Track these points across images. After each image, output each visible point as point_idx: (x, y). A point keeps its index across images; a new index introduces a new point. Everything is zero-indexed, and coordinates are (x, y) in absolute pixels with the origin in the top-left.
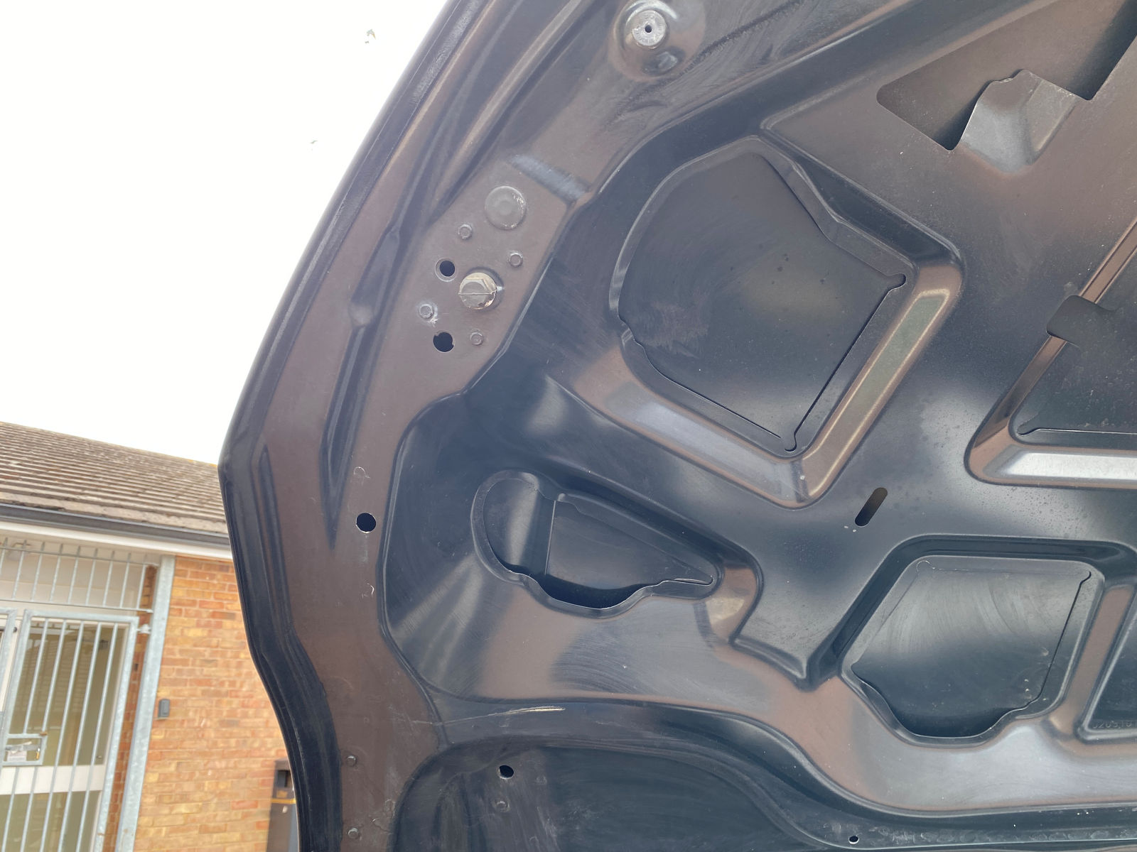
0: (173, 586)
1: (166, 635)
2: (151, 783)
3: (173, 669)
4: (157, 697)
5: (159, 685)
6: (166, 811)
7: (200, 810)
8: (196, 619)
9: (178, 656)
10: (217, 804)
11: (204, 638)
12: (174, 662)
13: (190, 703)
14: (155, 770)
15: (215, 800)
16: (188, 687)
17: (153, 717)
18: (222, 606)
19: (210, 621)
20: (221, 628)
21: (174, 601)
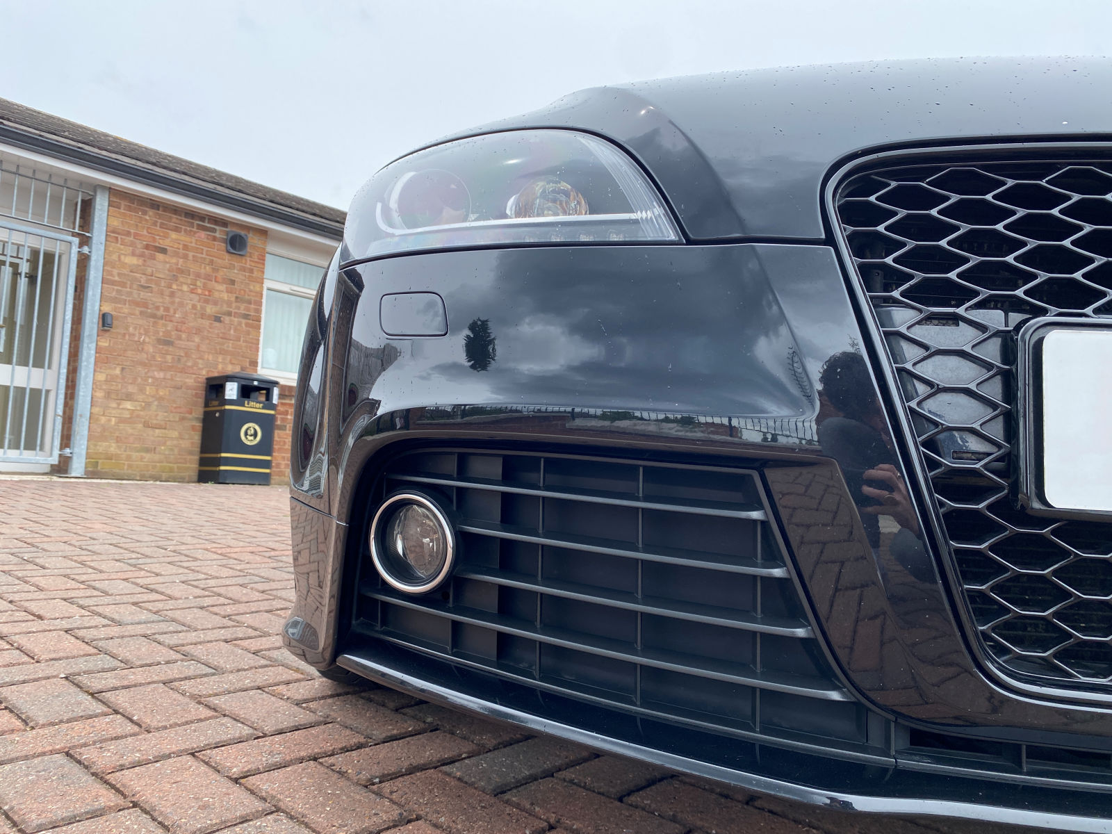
2: (100, 381)
3: (113, 289)
4: (100, 310)
6: (114, 405)
7: (143, 409)
8: (131, 248)
9: (117, 278)
10: (157, 406)
11: (140, 266)
12: (113, 283)
13: (129, 320)
14: (102, 370)
15: (156, 403)
16: (127, 306)
17: (98, 327)
18: (154, 240)
19: (144, 252)
20: (154, 259)
21: (110, 229)
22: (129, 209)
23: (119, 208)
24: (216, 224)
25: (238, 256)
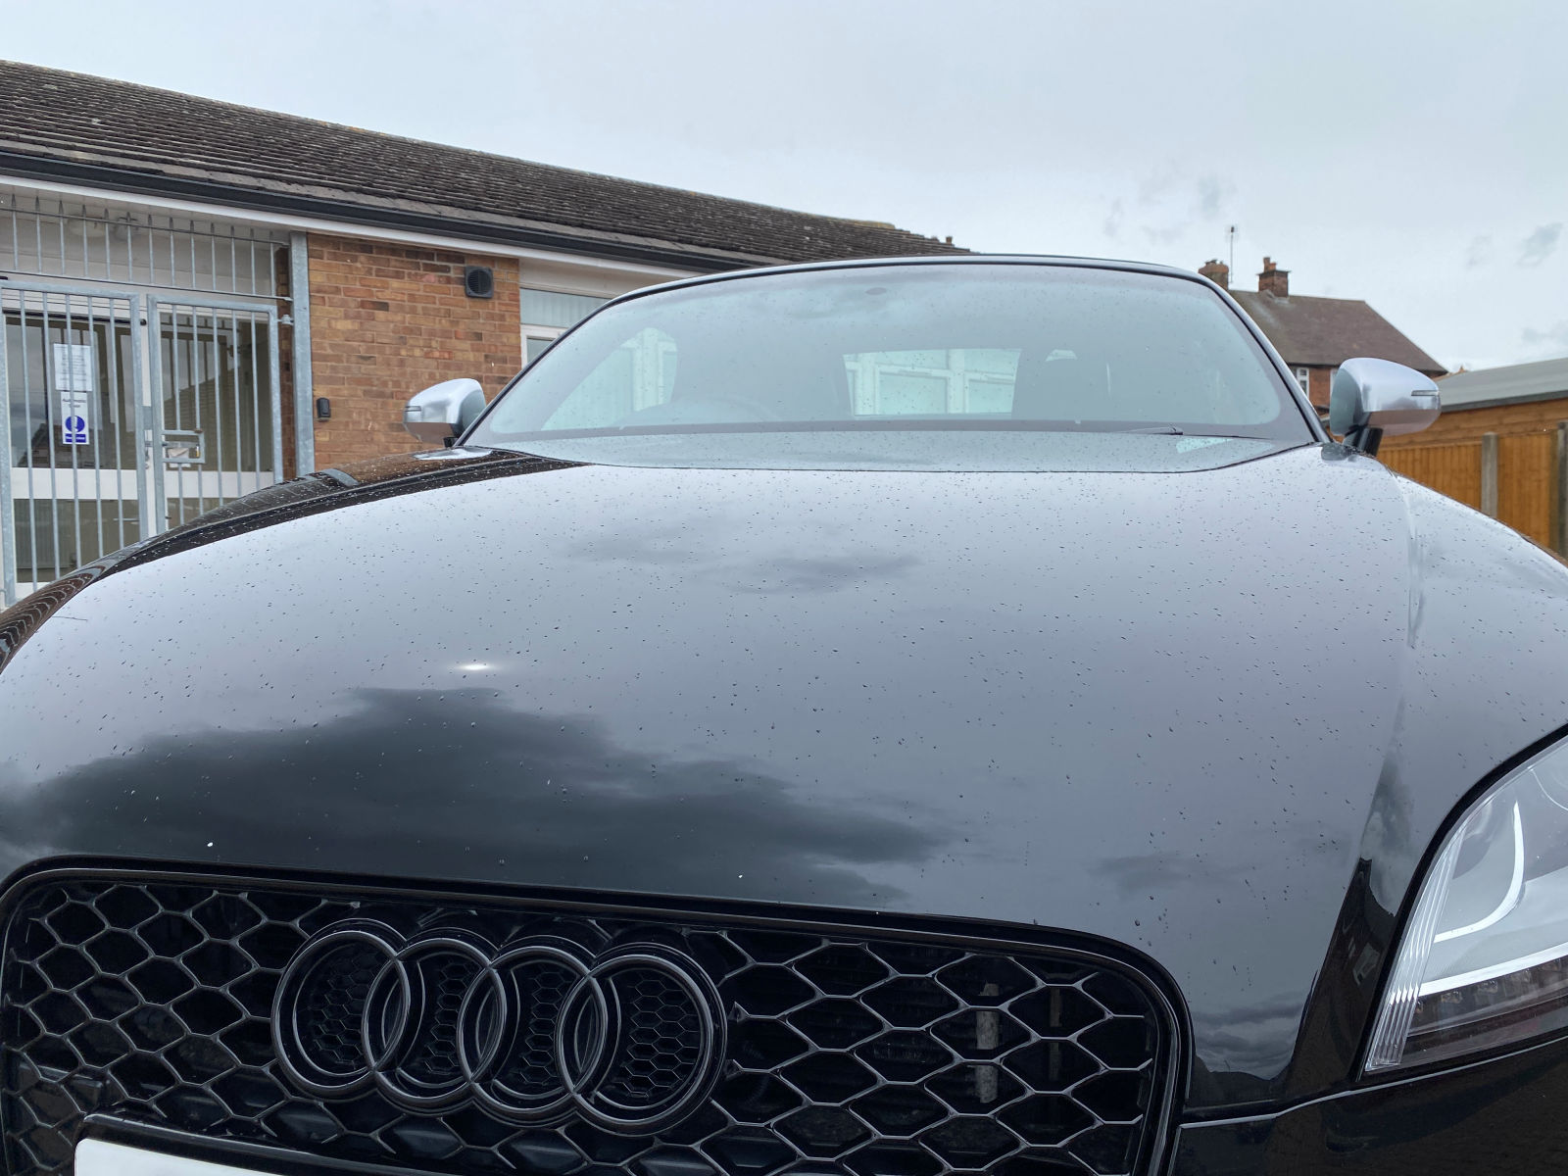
0: (309, 270)
1: (311, 328)
3: (327, 366)
4: (313, 396)
5: (313, 384)
8: (342, 309)
9: (329, 351)
11: (356, 331)
12: (325, 358)
13: (351, 404)
16: (346, 385)
17: (313, 417)
18: (372, 295)
19: (359, 312)
20: (373, 320)
21: (313, 287)
22: (335, 257)
23: (322, 259)
24: (448, 261)
25: (482, 300)
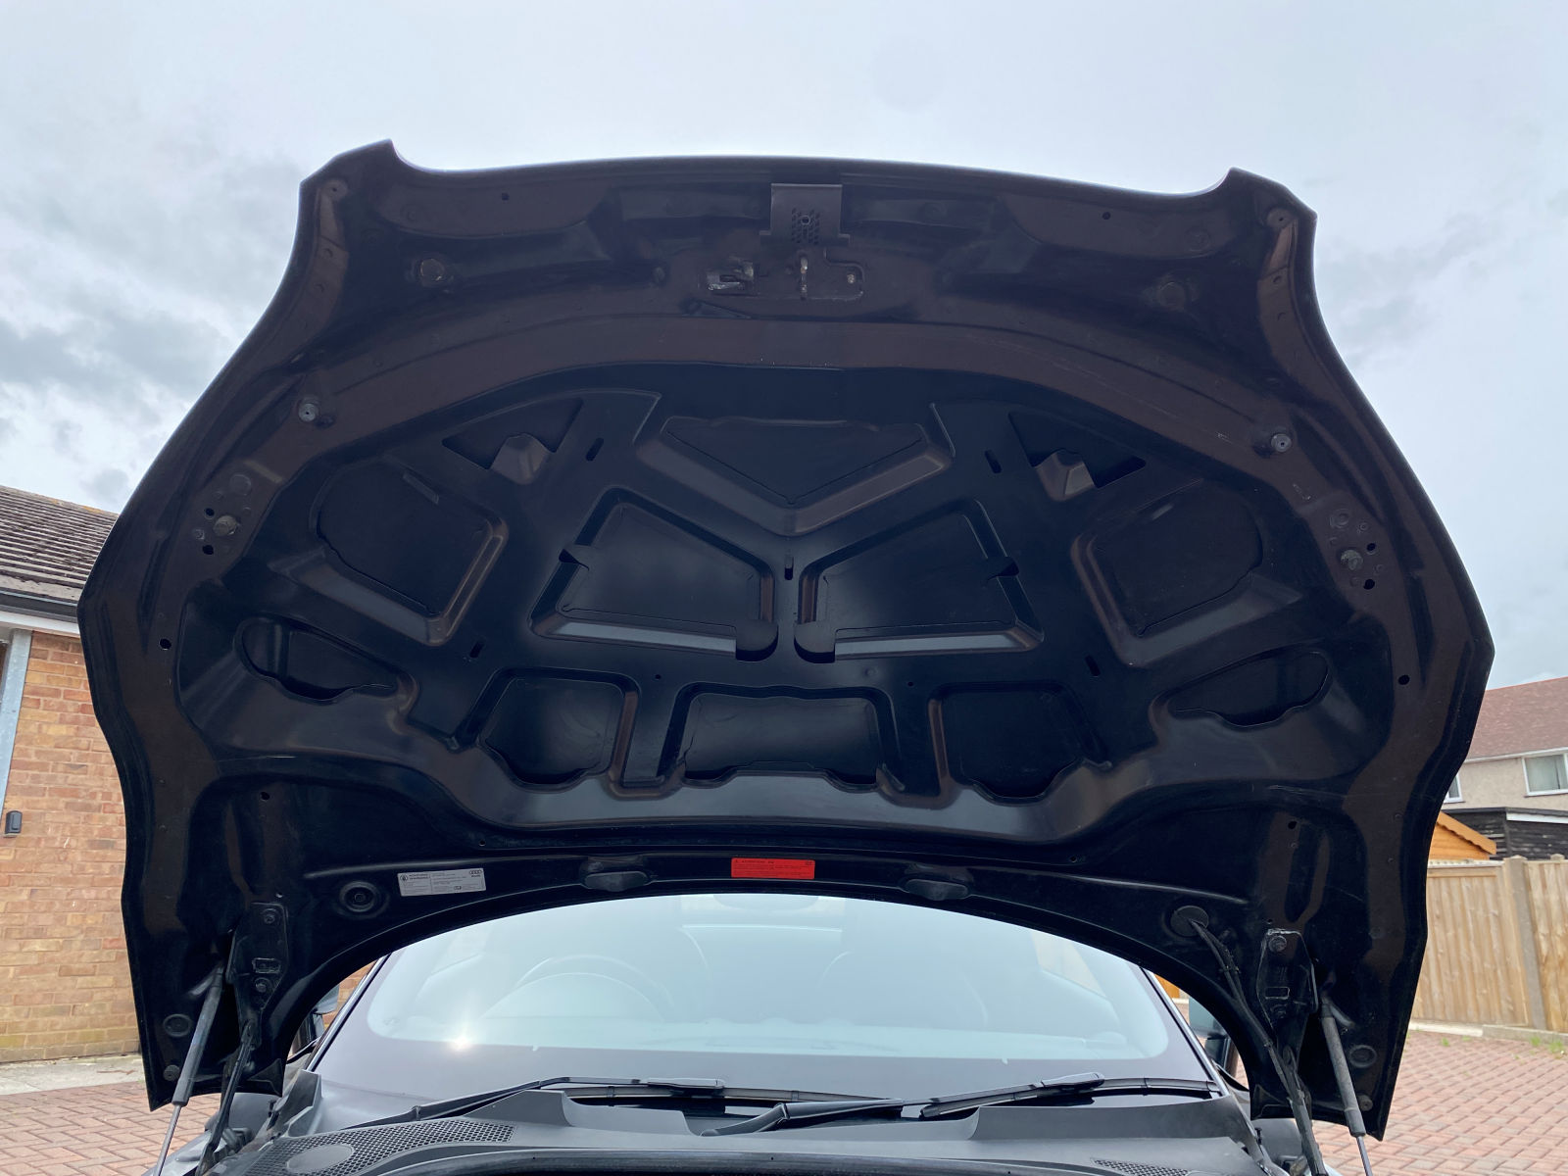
0: (27, 670)
1: (17, 732)
3: (27, 775)
5: (6, 795)
6: (15, 947)
7: (61, 948)
9: (34, 759)
10: (83, 941)
11: (71, 737)
12: (27, 766)
13: (48, 818)
15: (82, 937)
21: (28, 689)
22: (60, 657)
23: (45, 659)
